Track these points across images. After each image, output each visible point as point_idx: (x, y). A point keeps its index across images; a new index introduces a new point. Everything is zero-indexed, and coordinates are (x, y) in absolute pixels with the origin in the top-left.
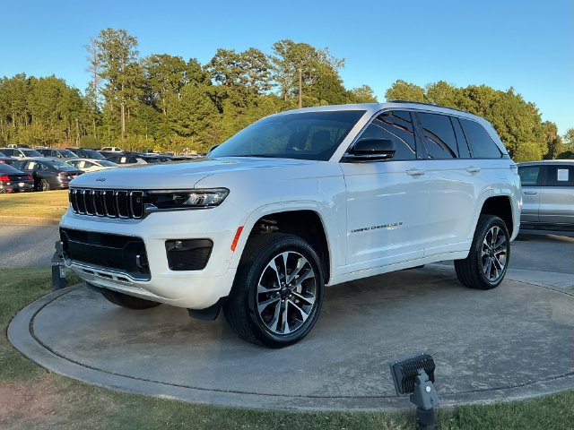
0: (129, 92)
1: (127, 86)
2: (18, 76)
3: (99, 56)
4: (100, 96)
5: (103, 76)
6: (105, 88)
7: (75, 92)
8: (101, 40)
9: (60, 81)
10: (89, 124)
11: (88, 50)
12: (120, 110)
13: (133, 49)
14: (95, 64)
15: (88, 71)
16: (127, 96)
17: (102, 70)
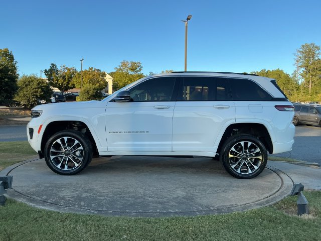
0: (314, 73)
1: (313, 70)
2: (262, 70)
3: (300, 57)
4: (299, 76)
5: (301, 67)
6: (302, 72)
7: (287, 76)
8: (301, 50)
9: (281, 71)
10: (293, 90)
11: (295, 55)
12: (309, 82)
13: (318, 52)
14: (297, 61)
15: (294, 65)
16: (312, 75)
17: (300, 64)
